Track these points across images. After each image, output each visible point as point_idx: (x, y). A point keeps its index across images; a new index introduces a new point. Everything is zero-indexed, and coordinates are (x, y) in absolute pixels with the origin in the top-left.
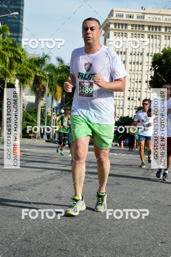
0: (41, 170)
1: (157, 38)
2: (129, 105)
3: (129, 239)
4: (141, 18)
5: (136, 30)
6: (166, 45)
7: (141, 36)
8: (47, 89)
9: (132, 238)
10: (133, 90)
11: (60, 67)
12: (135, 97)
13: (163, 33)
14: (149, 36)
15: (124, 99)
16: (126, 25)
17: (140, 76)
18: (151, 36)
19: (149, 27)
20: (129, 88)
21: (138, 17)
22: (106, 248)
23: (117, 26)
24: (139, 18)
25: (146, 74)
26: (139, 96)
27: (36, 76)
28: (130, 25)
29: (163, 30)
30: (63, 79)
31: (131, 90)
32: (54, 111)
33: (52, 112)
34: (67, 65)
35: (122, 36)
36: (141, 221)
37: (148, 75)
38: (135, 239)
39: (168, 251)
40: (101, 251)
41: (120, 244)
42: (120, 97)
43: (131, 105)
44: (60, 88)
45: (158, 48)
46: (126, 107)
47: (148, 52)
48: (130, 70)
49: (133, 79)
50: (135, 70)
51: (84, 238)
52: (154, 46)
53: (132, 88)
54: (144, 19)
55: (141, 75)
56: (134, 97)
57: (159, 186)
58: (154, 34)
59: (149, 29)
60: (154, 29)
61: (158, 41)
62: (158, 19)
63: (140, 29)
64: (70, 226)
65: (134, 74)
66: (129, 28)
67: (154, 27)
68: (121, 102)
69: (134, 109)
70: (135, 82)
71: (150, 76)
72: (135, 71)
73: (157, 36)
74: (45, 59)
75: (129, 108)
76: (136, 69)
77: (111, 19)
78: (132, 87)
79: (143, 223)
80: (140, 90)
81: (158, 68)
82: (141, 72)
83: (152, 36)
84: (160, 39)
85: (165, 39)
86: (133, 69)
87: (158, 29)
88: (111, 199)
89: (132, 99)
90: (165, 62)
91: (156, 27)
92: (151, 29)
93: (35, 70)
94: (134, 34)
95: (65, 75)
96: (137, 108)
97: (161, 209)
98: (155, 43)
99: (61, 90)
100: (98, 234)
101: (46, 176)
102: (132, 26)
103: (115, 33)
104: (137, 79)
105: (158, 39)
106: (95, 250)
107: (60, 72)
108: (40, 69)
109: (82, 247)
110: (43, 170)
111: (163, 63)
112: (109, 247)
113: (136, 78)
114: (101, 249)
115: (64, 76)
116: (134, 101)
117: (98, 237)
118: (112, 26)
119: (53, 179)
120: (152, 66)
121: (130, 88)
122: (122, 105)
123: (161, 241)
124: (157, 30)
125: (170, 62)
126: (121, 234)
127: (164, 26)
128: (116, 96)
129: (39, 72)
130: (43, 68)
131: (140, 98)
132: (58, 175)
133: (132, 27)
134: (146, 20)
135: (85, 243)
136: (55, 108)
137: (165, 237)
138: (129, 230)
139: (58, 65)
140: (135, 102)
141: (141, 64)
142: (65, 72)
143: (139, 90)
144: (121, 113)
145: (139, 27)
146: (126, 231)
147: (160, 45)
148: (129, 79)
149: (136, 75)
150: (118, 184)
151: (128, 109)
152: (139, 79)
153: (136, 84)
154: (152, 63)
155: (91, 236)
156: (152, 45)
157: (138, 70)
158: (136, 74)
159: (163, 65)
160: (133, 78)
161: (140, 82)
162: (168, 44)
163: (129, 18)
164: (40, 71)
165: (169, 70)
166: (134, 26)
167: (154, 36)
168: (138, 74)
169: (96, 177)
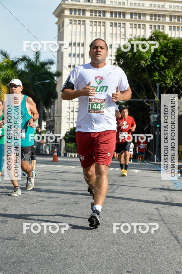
1: (121, 26)
4: (102, 3)
5: (96, 17)
6: (132, 35)
7: (102, 24)
11: (5, 62)
13: (128, 21)
14: (112, 24)
16: (84, 11)
18: (114, 23)
19: (112, 13)
21: (98, 2)
23: (73, 13)
24: (100, 3)
28: (88, 11)
29: (128, 17)
30: (8, 77)
34: (13, 60)
35: (79, 24)
45: (122, 38)
47: (111, 43)
52: (118, 36)
54: (105, 3)
58: (118, 22)
59: (112, 16)
60: (118, 16)
61: (123, 30)
62: (122, 3)
63: (100, 16)
66: (88, 14)
67: (118, 13)
73: (122, 24)
77: (66, 4)
81: (123, 63)
83: (116, 24)
84: (125, 28)
85: (131, 27)
87: (122, 16)
90: (131, 55)
91: (120, 13)
92: (114, 15)
94: (93, 22)
95: (11, 72)
98: (118, 32)
99: (6, 91)
102: (91, 12)
103: (70, 20)
105: (123, 28)
107: (4, 69)
115: (10, 74)
118: (67, 13)
120: (116, 60)
124: (120, 17)
125: (137, 56)
127: (130, 12)
133: (92, 14)
134: (108, 4)
139: (2, 60)
142: (10, 68)
145: (99, 13)
147: (124, 35)
150: (76, 203)
154: (116, 56)
156: (115, 35)
159: (128, 58)
162: (134, 33)
163: (87, 2)
165: (136, 64)
166: (94, 12)
167: (118, 25)
169: (49, 196)
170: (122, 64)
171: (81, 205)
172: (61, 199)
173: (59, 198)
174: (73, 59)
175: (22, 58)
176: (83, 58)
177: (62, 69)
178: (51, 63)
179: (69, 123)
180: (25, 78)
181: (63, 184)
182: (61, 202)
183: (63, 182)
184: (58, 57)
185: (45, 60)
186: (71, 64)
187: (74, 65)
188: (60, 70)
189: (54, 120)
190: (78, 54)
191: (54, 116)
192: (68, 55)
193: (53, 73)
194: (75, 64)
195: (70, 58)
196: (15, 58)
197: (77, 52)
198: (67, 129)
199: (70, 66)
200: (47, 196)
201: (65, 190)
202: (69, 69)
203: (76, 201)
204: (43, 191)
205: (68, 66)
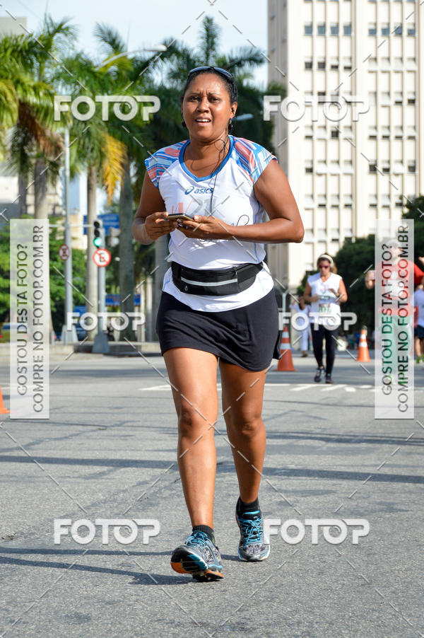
0: (98, 469)
2: (374, 193)
8: (68, 153)
10: (386, 133)
11: (113, 64)
12: (397, 162)
15: (353, 171)
17: (409, 79)
20: (370, 127)
26: (409, 157)
27: (23, 105)
31: (380, 134)
32: (97, 234)
33: (93, 236)
42: (338, 162)
43: (383, 190)
44: (116, 145)
46: (363, 201)
48: (370, 59)
49: (383, 93)
50: (389, 59)
53: (384, 127)
55: (413, 74)
56: (392, 162)
65: (387, 75)
68: (346, 182)
69: (393, 205)
70: (392, 103)
72: (392, 59)
74: (55, 38)
75: (374, 202)
76: (396, 53)
80: (412, 133)
82: (413, 66)
86: (383, 52)
89: (387, 170)
93: (18, 83)
96: (405, 202)
99: (120, 153)
101: (124, 491)
104: (402, 93)
107: (112, 85)
108: (36, 79)
110: (105, 469)
113: (396, 87)
116: (393, 177)
119: (151, 505)
121: (376, 128)
122: (350, 193)
128: (325, 162)
129: (35, 89)
130: (49, 73)
131: (415, 162)
132: (165, 487)
136: (101, 222)
139: (104, 56)
140: (396, 181)
141: (412, 33)
142: (130, 82)
143: (408, 132)
144: (346, 223)
148: (370, 93)
149: (396, 78)
151: (374, 206)
152: (409, 93)
153: (396, 110)
157: (401, 59)
158: (397, 72)
160: (383, 87)
161: (412, 102)
164: (40, 87)
168: (402, 72)
169: (303, 488)
171: (408, 515)
172: (343, 495)
173: (334, 492)
174: (319, 41)
175: (164, 48)
176: (351, 37)
177: (285, 76)
178: (255, 59)
179: (313, 244)
182: (343, 504)
185: (232, 52)
186: (312, 58)
187: (322, 60)
188: (279, 79)
190: (335, 25)
192: (302, 30)
193: (260, 88)
194: (325, 58)
195: (308, 39)
196: (145, 50)
197: (331, 21)
198: (307, 264)
199: (309, 66)
200: (298, 489)
201: (345, 466)
202: (308, 73)
203: (388, 501)
204: (277, 472)
205: (303, 66)
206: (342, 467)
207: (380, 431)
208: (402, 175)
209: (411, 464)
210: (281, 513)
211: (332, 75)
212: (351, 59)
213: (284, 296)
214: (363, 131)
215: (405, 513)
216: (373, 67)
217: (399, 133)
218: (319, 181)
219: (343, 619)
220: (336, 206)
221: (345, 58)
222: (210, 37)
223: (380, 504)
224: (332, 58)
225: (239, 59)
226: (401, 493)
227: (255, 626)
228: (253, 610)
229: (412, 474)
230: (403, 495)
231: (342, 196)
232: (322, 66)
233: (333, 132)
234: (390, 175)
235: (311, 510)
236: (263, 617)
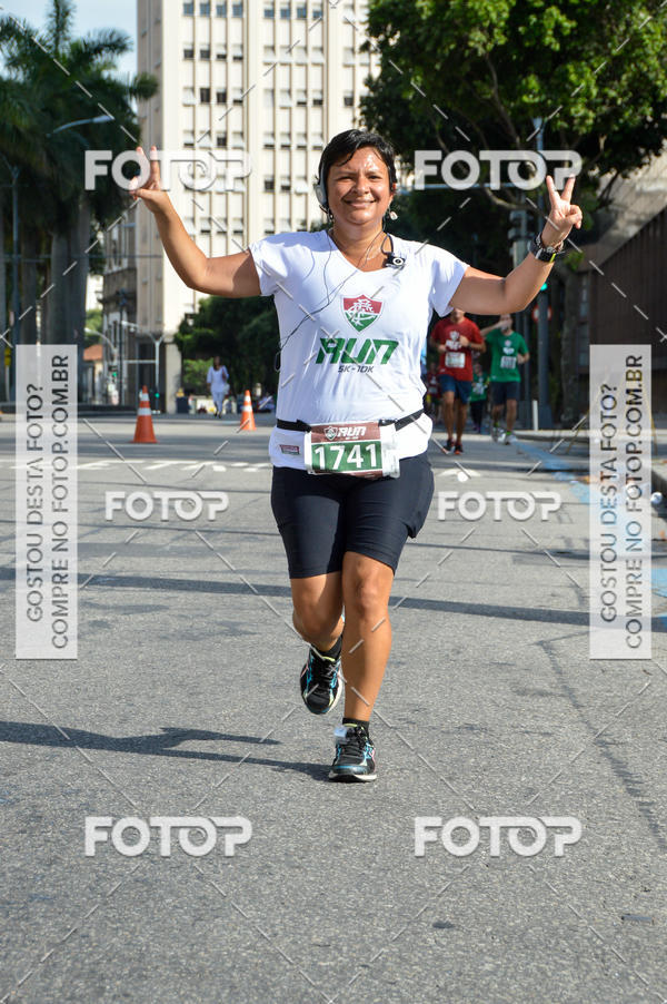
2: (271, 216)
3: (292, 919)
9: (304, 912)
10: (286, 142)
12: (299, 178)
15: (244, 189)
17: (315, 73)
20: (266, 134)
22: (189, 973)
25: (346, 66)
31: (279, 142)
36: (342, 821)
37: (353, 66)
38: (317, 919)
39: (468, 967)
40: (164, 993)
41: (248, 948)
43: (282, 213)
46: (257, 227)
48: (266, 48)
49: (282, 91)
50: (290, 48)
51: (84, 932)
53: (283, 134)
55: (319, 69)
56: (294, 178)
57: (421, 628)
64: (19, 875)
65: (287, 68)
68: (235, 201)
70: (293, 104)
71: (362, 74)
72: (294, 49)
75: (270, 228)
78: (282, 127)
79: (351, 830)
80: (318, 143)
82: (319, 58)
86: (282, 40)
88: (203, 716)
89: (286, 189)
90: (430, 9)
97: (433, 748)
100: (147, 907)
104: (306, 92)
106: (136, 989)
109: (78, 976)
111: (419, 16)
112: (201, 969)
113: (298, 84)
114: (166, 982)
116: (294, 197)
117: (148, 923)
121: (273, 135)
122: (240, 216)
123: (434, 920)
126: (254, 896)
135: (91, 954)
137: (454, 893)
138: (287, 872)
140: (298, 202)
141: (318, 15)
146: (277, 877)
148: (266, 90)
149: (298, 72)
150: (233, 630)
152: (314, 91)
153: (298, 113)
155: (119, 921)
157: (306, 49)
158: (299, 65)
159: (420, 23)
160: (282, 84)
161: (318, 103)
165: (452, 46)
168: (306, 65)
169: (128, 603)
170: (397, 46)
171: (253, 639)
172: (176, 612)
173: (167, 608)
174: (202, 23)
176: (242, 19)
177: (159, 66)
178: (117, 45)
180: (15, 108)
181: (177, 544)
182: (175, 625)
183: (178, 538)
184: (142, 22)
185: (89, 35)
186: (193, 45)
187: (206, 48)
188: (151, 72)
189: (132, 270)
190: (221, 3)
191: (132, 258)
192: (181, 9)
193: (126, 84)
194: (210, 45)
195: (188, 21)
198: (187, 305)
199: (189, 54)
200: (121, 604)
201: (187, 572)
202: (188, 64)
203: (233, 620)
204: (101, 580)
205: (182, 54)
206: (184, 574)
207: (244, 525)
208: (306, 194)
209: (271, 569)
210: (92, 637)
211: (218, 67)
212: (242, 47)
213: (157, 344)
214: (258, 138)
215: (252, 637)
216: (270, 58)
217: (303, 142)
218: (202, 200)
219: (138, 785)
220: (224, 233)
221: (235, 45)
222: (61, 15)
223: (221, 624)
224: (219, 45)
225: (96, 44)
226: (252, 609)
227: (20, 797)
228: (23, 774)
229: (271, 583)
230: (253, 612)
231: (230, 221)
232: (206, 55)
233: (219, 139)
234: (290, 195)
235: (131, 632)
236: (34, 783)
